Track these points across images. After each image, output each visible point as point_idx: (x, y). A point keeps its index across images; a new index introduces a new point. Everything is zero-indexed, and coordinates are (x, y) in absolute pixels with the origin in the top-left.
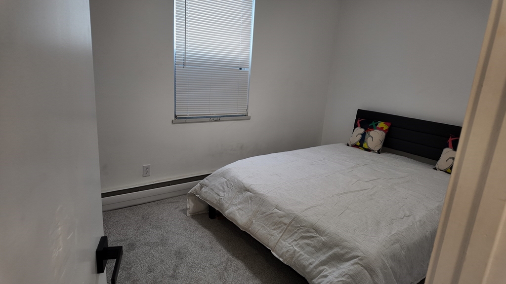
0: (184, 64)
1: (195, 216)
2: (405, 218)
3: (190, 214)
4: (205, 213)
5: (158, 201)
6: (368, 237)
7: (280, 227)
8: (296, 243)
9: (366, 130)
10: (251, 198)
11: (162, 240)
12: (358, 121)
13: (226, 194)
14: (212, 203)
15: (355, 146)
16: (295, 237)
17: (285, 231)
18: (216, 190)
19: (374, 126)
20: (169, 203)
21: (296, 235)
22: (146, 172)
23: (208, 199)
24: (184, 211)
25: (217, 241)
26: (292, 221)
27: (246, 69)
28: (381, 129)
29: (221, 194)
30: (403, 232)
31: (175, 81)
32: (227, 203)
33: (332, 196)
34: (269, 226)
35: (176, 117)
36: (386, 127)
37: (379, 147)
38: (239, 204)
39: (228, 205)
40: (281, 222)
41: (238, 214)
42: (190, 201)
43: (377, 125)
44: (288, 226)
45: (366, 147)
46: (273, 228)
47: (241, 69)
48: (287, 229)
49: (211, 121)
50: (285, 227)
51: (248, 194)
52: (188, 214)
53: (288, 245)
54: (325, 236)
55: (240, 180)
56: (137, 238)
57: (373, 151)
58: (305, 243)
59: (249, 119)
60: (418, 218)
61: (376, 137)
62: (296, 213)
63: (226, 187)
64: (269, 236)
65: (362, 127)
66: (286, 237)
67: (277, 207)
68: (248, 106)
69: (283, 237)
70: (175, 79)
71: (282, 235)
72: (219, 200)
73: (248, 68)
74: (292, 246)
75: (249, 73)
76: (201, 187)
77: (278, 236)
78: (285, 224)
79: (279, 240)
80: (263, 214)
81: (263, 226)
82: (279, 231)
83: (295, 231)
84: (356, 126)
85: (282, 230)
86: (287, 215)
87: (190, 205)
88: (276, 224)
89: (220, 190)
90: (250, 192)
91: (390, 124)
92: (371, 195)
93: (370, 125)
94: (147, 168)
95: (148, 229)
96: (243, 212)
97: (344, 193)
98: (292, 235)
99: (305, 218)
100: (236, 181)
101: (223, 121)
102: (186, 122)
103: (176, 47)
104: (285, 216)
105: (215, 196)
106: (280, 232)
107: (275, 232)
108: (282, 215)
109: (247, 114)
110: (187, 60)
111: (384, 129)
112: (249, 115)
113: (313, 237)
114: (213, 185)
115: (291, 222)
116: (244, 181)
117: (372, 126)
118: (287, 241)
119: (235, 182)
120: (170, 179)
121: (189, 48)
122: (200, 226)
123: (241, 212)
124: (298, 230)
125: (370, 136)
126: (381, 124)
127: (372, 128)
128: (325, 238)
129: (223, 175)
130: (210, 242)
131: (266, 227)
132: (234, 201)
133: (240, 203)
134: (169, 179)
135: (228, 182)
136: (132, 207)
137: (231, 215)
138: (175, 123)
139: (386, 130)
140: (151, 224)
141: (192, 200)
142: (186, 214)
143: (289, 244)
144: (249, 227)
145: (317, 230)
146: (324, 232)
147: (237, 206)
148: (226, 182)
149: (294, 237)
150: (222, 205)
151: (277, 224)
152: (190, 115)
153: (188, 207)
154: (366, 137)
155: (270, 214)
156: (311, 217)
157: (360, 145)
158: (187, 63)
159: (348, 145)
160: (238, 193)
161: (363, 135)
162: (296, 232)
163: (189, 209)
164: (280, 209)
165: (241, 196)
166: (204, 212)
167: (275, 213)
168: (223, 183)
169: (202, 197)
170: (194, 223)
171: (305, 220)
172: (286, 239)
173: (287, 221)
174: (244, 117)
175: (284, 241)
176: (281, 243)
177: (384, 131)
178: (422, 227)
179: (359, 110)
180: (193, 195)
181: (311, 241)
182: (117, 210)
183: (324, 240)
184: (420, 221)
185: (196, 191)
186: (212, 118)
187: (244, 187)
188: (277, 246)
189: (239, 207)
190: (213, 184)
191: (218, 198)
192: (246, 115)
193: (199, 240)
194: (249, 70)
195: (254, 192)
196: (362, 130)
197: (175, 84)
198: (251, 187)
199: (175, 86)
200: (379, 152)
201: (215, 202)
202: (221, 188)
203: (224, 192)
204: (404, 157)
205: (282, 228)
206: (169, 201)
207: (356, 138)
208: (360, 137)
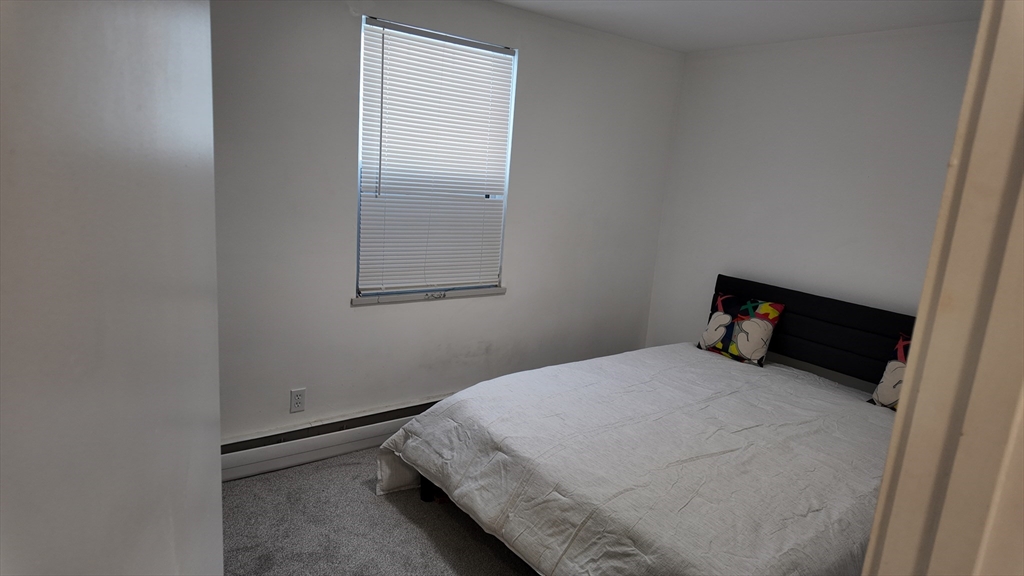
0: (378, 190)
1: (394, 495)
2: (810, 514)
3: (383, 491)
4: (413, 489)
5: (319, 463)
6: (736, 558)
7: (563, 531)
8: (594, 566)
9: (734, 317)
10: (505, 465)
11: (326, 549)
12: (720, 299)
13: (455, 454)
14: (427, 471)
15: (713, 349)
16: (593, 553)
17: (572, 540)
18: (435, 445)
19: (751, 310)
20: (340, 465)
21: (595, 548)
22: (297, 403)
23: (419, 462)
24: (372, 484)
25: (436, 552)
26: (588, 518)
27: (498, 197)
28: (765, 317)
29: (447, 453)
30: (805, 546)
31: (359, 223)
32: (457, 472)
33: (667, 466)
34: (540, 528)
35: (358, 292)
36: (773, 314)
37: (761, 353)
38: (481, 478)
39: (459, 478)
40: (564, 521)
41: (478, 499)
42: (384, 463)
43: (755, 308)
44: (579, 530)
45: (736, 353)
46: (550, 531)
47: (487, 196)
48: (576, 535)
49: (428, 300)
50: (573, 531)
51: (501, 456)
52: (379, 492)
53: (577, 568)
54: (653, 553)
55: (485, 425)
56: (277, 544)
57: (750, 361)
58: (612, 566)
59: (504, 294)
60: (835, 516)
61: (755, 333)
62: (596, 503)
63: (455, 440)
64: (541, 549)
65: (726, 312)
66: (576, 553)
67: (557, 488)
68: (501, 269)
69: (569, 551)
70: (359, 219)
71: (568, 547)
72: (442, 467)
73: (502, 194)
74: (587, 571)
75: (505, 203)
76: (407, 437)
77: (560, 550)
78: (574, 525)
79: (561, 558)
80: (529, 501)
81: (529, 527)
82: (561, 538)
83: (594, 540)
84: (714, 309)
85: (568, 538)
86: (578, 507)
87: (383, 473)
88: (554, 523)
89: (444, 445)
90: (504, 452)
91: (781, 307)
92: (743, 464)
93: (743, 308)
94: (299, 395)
95: (299, 524)
96: (490, 494)
97: (691, 459)
98: (586, 550)
99: (613, 515)
100: (476, 427)
101: (452, 298)
102: (379, 303)
103: (363, 158)
104: (572, 508)
105: (434, 457)
106: (564, 542)
107: (552, 540)
108: (567, 506)
109: (500, 282)
110: (384, 183)
111: (771, 317)
112: (503, 285)
113: (628, 555)
114: (429, 434)
115: (584, 523)
116: (492, 430)
117: (747, 310)
118: (576, 560)
119: (474, 430)
120: (344, 416)
121: (388, 160)
122: (403, 518)
123: (485, 493)
124: (600, 538)
125: (742, 330)
126: (765, 308)
127: (746, 315)
128: (651, 557)
129: (450, 414)
130: (422, 554)
131: (535, 529)
132: (471, 469)
133: (484, 475)
134: (342, 416)
135: (460, 429)
136: (266, 475)
137: (465, 500)
138: (356, 306)
139: (774, 319)
140: (304, 513)
141: (387, 464)
142: (374, 490)
143: (582, 567)
144: (502, 527)
145: (635, 541)
146: (650, 546)
147: (477, 480)
148: (456, 428)
149: (591, 554)
150: (448, 476)
151: (558, 525)
152: (386, 288)
153: (379, 477)
154: (735, 333)
155: (544, 502)
156: (625, 512)
157: (723, 347)
158: (384, 188)
159: (699, 347)
160: (479, 454)
161: (730, 328)
162: (595, 543)
163: (381, 480)
164: (564, 493)
165: (485, 460)
166: (412, 487)
167: (554, 500)
168: (450, 431)
169: (408, 458)
170: (390, 511)
171: (613, 520)
172: (576, 557)
173: (577, 519)
174: (495, 289)
175: (572, 560)
176: (565, 565)
177: (772, 321)
178: (845, 533)
179: (721, 278)
180: (389, 452)
181: (625, 562)
182: (237, 482)
183: (650, 562)
184: (840, 520)
185: (395, 444)
186: (429, 294)
187: (492, 440)
188: (557, 570)
189: (482, 484)
190: (430, 431)
191: (439, 461)
192: (496, 286)
193: (399, 549)
194: (503, 198)
195: (513, 454)
196: (727, 319)
197: (359, 228)
198: (507, 442)
199: (359, 232)
200: (760, 363)
201: (433, 470)
202: (447, 441)
203: (452, 449)
204: (811, 374)
205: (566, 534)
206: (342, 462)
207: (716, 335)
208: (722, 331)
